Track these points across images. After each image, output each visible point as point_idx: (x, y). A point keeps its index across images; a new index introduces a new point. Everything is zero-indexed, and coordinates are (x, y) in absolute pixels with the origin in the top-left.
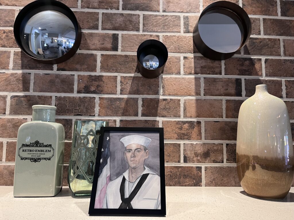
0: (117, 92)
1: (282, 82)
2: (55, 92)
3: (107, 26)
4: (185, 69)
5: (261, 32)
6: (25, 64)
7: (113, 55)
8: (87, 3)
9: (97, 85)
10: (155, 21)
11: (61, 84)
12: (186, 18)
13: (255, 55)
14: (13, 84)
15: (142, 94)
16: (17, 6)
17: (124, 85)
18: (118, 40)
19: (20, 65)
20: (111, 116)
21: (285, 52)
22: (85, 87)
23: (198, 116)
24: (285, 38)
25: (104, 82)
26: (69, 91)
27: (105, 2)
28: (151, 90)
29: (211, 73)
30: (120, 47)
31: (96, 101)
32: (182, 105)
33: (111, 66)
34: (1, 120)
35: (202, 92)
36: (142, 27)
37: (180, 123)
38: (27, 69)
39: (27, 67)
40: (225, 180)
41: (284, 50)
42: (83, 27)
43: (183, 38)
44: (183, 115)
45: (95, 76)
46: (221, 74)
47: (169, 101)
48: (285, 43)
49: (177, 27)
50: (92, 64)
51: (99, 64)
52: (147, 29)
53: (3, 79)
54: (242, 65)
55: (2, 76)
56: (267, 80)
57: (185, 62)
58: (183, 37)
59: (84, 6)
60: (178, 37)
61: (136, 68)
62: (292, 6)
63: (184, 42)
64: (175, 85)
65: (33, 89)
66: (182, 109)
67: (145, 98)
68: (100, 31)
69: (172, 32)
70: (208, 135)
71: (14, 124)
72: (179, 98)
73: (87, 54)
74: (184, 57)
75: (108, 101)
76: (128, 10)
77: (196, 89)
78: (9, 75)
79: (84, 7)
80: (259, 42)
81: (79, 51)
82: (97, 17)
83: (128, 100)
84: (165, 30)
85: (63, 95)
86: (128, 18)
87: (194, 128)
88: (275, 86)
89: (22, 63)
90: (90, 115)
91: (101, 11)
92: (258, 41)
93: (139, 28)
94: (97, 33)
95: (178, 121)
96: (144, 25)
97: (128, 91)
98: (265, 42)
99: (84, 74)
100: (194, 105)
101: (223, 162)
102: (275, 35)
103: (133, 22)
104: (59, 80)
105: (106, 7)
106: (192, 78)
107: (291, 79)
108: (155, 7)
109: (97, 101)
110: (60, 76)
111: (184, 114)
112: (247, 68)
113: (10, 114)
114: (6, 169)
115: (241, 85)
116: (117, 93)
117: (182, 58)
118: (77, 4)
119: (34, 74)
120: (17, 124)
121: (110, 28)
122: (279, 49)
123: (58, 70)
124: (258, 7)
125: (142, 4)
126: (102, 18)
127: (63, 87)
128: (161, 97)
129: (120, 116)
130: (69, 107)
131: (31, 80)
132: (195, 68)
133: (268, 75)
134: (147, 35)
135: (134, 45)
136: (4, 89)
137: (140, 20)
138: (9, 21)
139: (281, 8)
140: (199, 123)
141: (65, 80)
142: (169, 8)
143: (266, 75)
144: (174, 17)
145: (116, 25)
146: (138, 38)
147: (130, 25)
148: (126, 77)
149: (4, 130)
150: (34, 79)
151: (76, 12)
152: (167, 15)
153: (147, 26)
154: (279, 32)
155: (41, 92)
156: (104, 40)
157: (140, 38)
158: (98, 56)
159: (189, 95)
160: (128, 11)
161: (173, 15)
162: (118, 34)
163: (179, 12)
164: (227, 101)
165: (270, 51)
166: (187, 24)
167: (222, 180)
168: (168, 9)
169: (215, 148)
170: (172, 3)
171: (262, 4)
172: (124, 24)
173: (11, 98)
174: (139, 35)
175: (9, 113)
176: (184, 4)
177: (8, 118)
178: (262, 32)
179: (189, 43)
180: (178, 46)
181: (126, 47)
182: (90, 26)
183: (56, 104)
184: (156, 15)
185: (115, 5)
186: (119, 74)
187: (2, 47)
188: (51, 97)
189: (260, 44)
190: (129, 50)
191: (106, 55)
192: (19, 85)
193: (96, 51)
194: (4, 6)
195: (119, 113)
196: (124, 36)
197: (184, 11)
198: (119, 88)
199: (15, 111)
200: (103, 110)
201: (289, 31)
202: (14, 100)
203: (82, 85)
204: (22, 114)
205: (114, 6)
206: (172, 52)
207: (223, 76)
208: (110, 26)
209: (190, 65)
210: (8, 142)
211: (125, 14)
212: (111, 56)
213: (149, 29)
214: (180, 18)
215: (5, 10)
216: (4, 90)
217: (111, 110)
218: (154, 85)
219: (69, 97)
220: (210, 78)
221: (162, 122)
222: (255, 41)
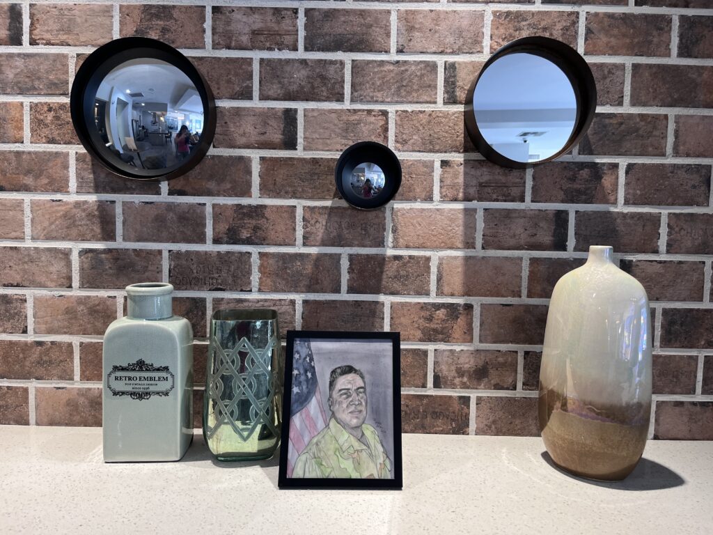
0: (295, 240)
1: (660, 217)
2: (168, 242)
3: (272, 91)
4: (443, 190)
5: (625, 98)
6: (102, 180)
7: (287, 158)
8: (225, 36)
9: (254, 227)
10: (380, 76)
11: (179, 224)
12: (450, 68)
13: (605, 155)
14: (81, 225)
15: (349, 246)
16: (70, 45)
17: (312, 225)
18: (296, 123)
19: (92, 185)
20: (283, 291)
21: (678, 146)
22: (228, 229)
23: (467, 293)
24: (680, 113)
25: (267, 219)
26: (195, 238)
27: (265, 33)
28: (369, 237)
29: (500, 198)
30: (300, 140)
31: (252, 260)
32: (434, 270)
33: (283, 185)
34: (65, 299)
35: (479, 241)
36: (350, 92)
37: (429, 307)
38: (107, 193)
39: (107, 187)
40: (517, 423)
41: (675, 142)
42: (218, 93)
43: (441, 117)
44: (435, 290)
45: (250, 206)
46: (524, 201)
47: (406, 261)
48: (681, 125)
49: (429, 89)
50: (241, 180)
51: (256, 180)
52: (361, 96)
53: (59, 215)
54: (573, 179)
55: (57, 208)
56: (627, 214)
57: (444, 172)
58: (441, 115)
59: (218, 44)
60: (430, 115)
61: (336, 189)
62: (709, 31)
63: (444, 125)
64: (420, 225)
65: (124, 236)
66: (433, 278)
67: (355, 255)
68: (256, 103)
69: (417, 103)
70: (488, 332)
71: (91, 308)
72: (427, 253)
73: (231, 157)
74: (442, 161)
75: (277, 259)
76: (318, 50)
77: (465, 233)
78: (70, 206)
79: (219, 47)
80: (617, 124)
81: (212, 151)
82: (249, 68)
83: (320, 257)
84: (402, 97)
85: (183, 247)
86: (318, 70)
87: (457, 319)
88: (644, 226)
89: (95, 179)
90: (242, 291)
91: (256, 55)
92: (615, 122)
93: (344, 94)
94: (249, 108)
95: (424, 303)
96: (353, 86)
97: (319, 238)
98: (631, 122)
99: (225, 202)
100: (460, 270)
101: (515, 388)
102: (657, 106)
103: (329, 80)
104: (174, 216)
105: (268, 45)
106: (459, 209)
107: (683, 212)
108: (380, 42)
109: (255, 261)
110: (175, 206)
111: (438, 289)
112: (584, 186)
113: (82, 286)
114: (83, 395)
115: (567, 225)
116: (297, 243)
117: (437, 164)
118: (204, 38)
119: (123, 202)
120: (98, 307)
121: (279, 95)
122: (663, 141)
123: (171, 193)
124: (624, 35)
125: (350, 36)
126: (260, 72)
127: (183, 232)
128: (390, 252)
129: (302, 292)
130: (197, 273)
131: (117, 216)
132: (466, 186)
133: (631, 202)
134: (359, 110)
135: (331, 136)
136: (63, 236)
137: (346, 76)
138: (56, 81)
139: (681, 36)
140: (469, 307)
141: (187, 215)
142: (411, 43)
143: (627, 202)
144: (422, 65)
145: (291, 88)
146: (341, 118)
147: (323, 89)
148: (315, 207)
149: (71, 319)
150: (123, 214)
151: (201, 59)
152: (405, 62)
153: (361, 89)
154: (669, 99)
155: (139, 241)
156: (265, 124)
157: (345, 118)
158: (253, 162)
159: (451, 248)
160: (318, 53)
161: (421, 61)
162: (296, 110)
163: (435, 53)
164: (534, 261)
165: (642, 145)
166: (452, 82)
167: (511, 423)
168: (408, 46)
169: (501, 360)
170: (420, 30)
171: (634, 27)
172: (309, 86)
173: (79, 253)
174: (342, 110)
175: (78, 285)
176: (447, 33)
177: (78, 296)
178: (627, 99)
179: (454, 129)
180: (430, 135)
181: (313, 139)
182: (235, 92)
183: (170, 266)
184: (383, 61)
185: (288, 40)
186: (300, 201)
187: (49, 142)
188: (160, 252)
189: (619, 129)
190: (321, 147)
191: (271, 159)
192: (95, 228)
193: (248, 151)
194: (43, 46)
195: (301, 285)
196: (310, 114)
197: (446, 50)
198: (300, 233)
199: (90, 281)
200: (269, 280)
201: (693, 94)
202: (87, 258)
203: (223, 227)
204: (104, 288)
205: (285, 42)
206: (415, 151)
207: (528, 205)
208: (279, 91)
209: (456, 181)
210: (81, 344)
211: (311, 60)
212: (282, 162)
213: (365, 96)
214: (437, 67)
215: (46, 56)
216: (63, 238)
217: (284, 279)
218: (376, 226)
219: (197, 253)
220: (497, 210)
221: (390, 306)
222: (607, 121)
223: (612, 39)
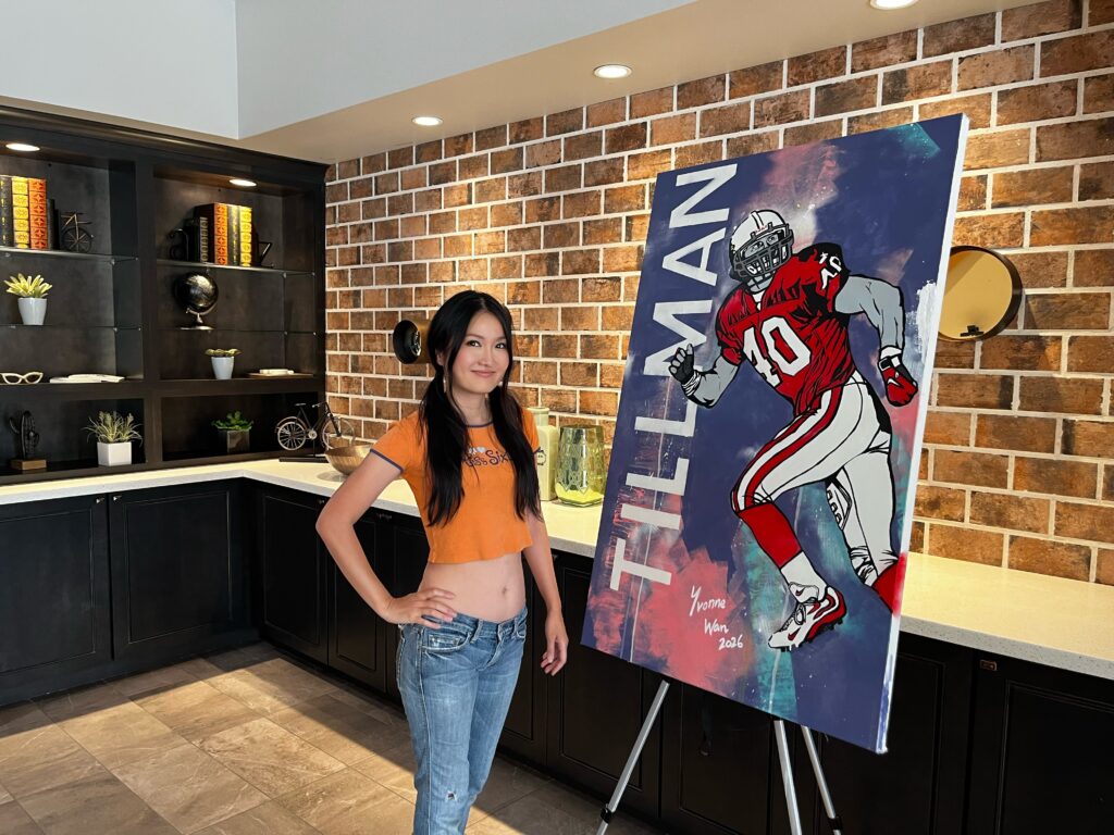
1: (1103, 383)
5: (1068, 281)
13: (1048, 329)
29: (953, 365)
40: (964, 550)
46: (973, 368)
54: (1018, 349)
56: (1070, 380)
70: (940, 473)
80: (1059, 302)
88: (1086, 390)
98: (1074, 301)
101: (963, 521)
102: (1099, 286)
112: (1028, 355)
115: (1012, 389)
122: (1105, 317)
124: (1067, 228)
133: (1075, 369)
143: (1070, 369)
164: (981, 417)
165: (1084, 320)
167: (959, 550)
169: (951, 496)
171: (1077, 220)
178: (1070, 281)
189: (1062, 307)
207: (977, 370)
220: (950, 375)
222: (1050, 301)
223: (1056, 232)
